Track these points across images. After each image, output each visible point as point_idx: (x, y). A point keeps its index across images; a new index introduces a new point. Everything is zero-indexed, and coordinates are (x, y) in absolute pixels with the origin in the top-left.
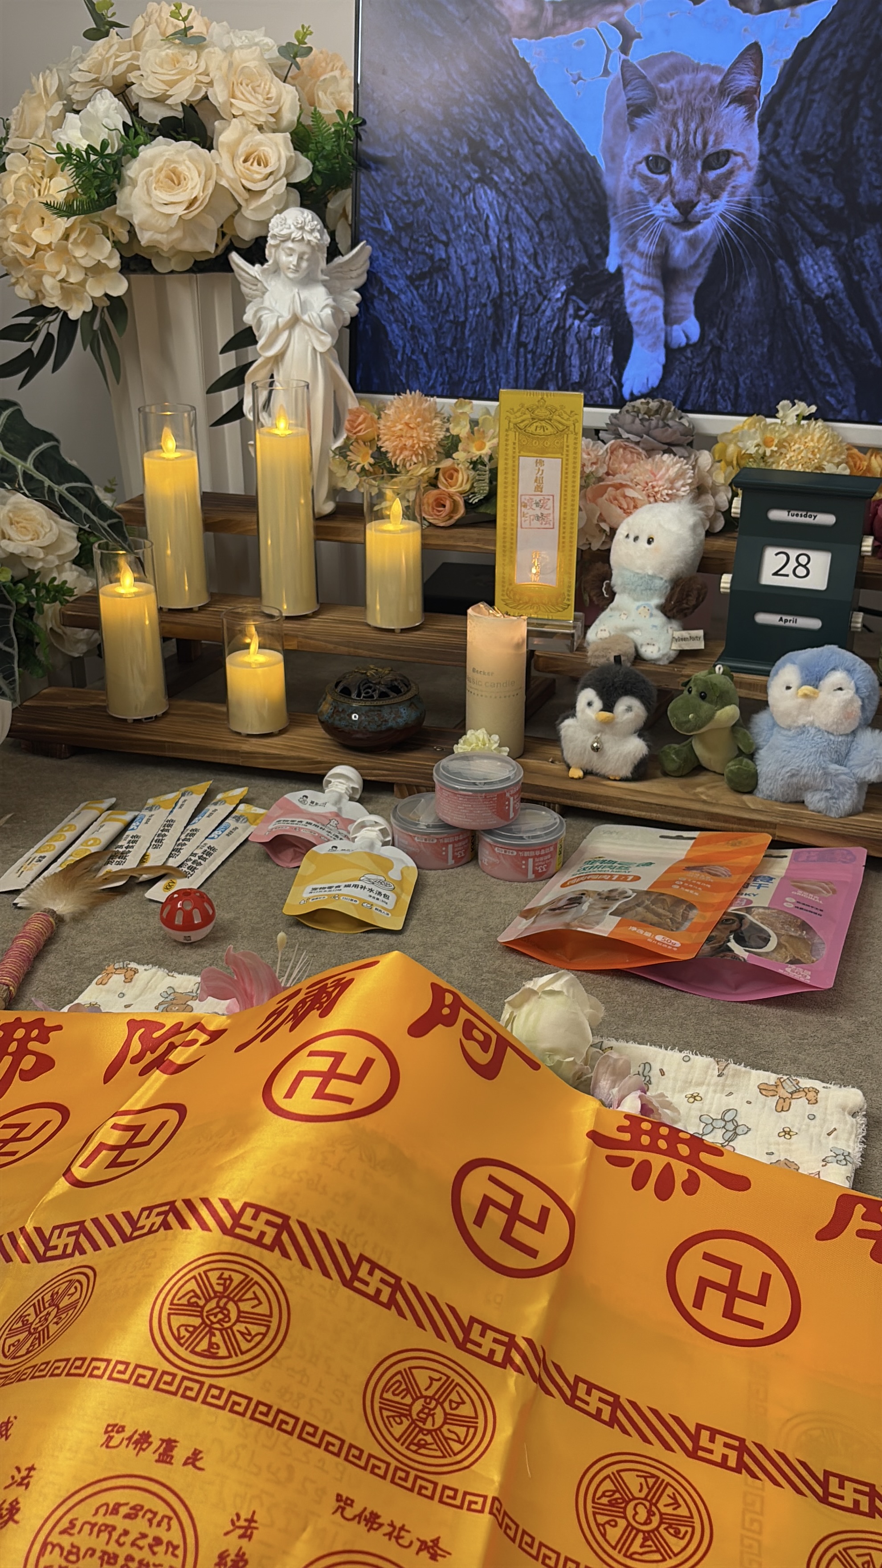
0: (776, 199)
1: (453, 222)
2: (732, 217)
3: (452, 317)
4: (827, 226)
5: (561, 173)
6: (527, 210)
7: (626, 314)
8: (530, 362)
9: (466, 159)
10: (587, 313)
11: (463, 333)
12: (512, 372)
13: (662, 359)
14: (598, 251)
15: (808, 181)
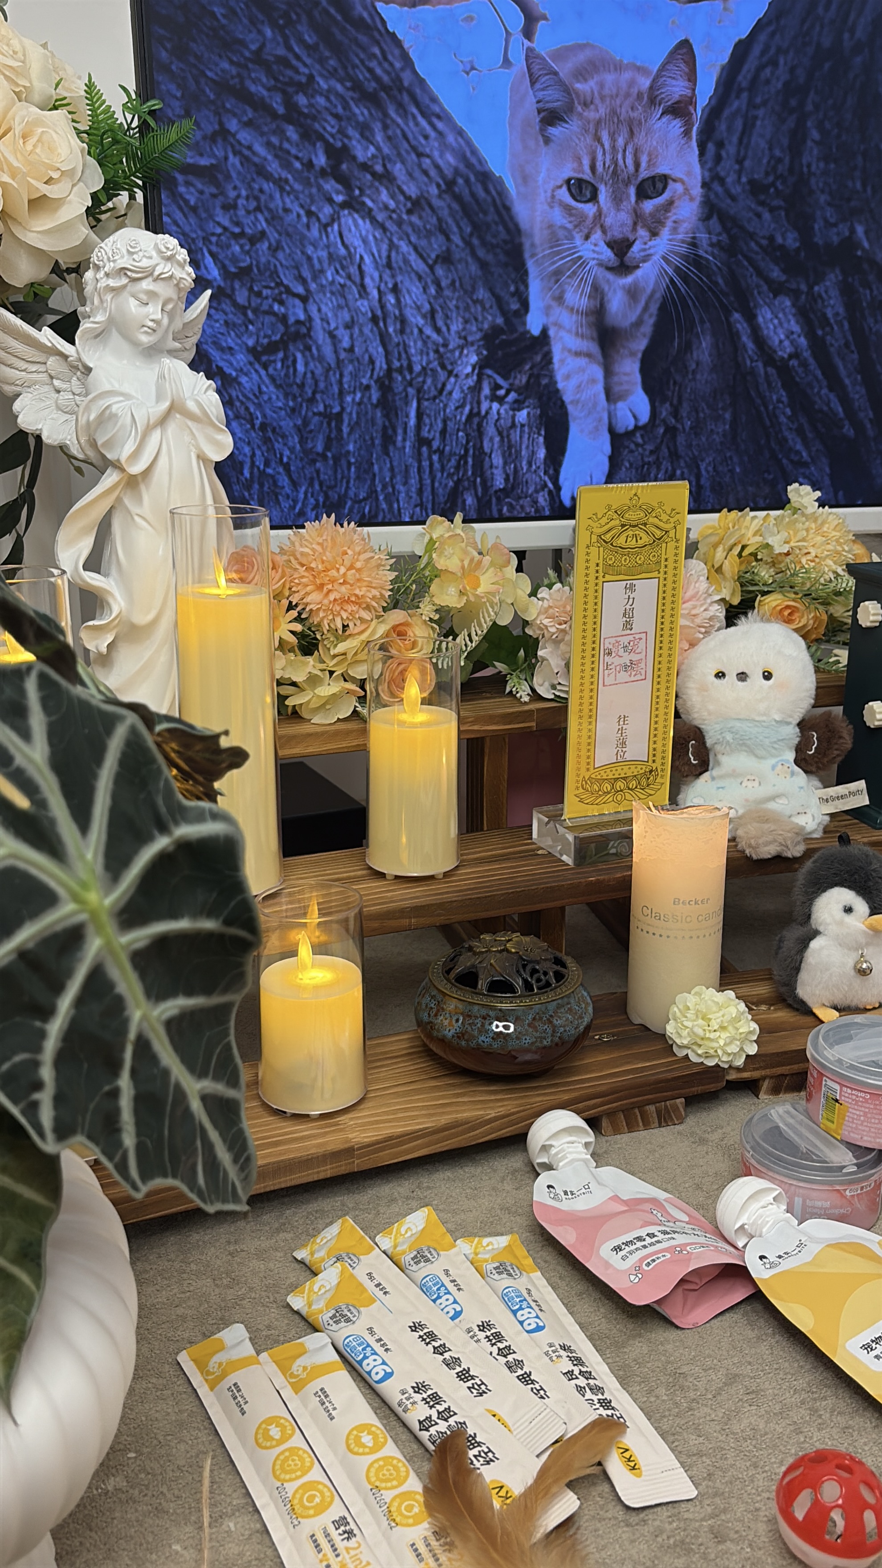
0: (724, 237)
1: (312, 266)
2: (676, 260)
3: (321, 408)
4: (784, 271)
5: (458, 198)
6: (416, 249)
7: (557, 391)
8: (437, 465)
9: (323, 173)
10: (508, 392)
11: (340, 430)
12: (414, 481)
13: (608, 449)
14: (515, 306)
15: (759, 216)
